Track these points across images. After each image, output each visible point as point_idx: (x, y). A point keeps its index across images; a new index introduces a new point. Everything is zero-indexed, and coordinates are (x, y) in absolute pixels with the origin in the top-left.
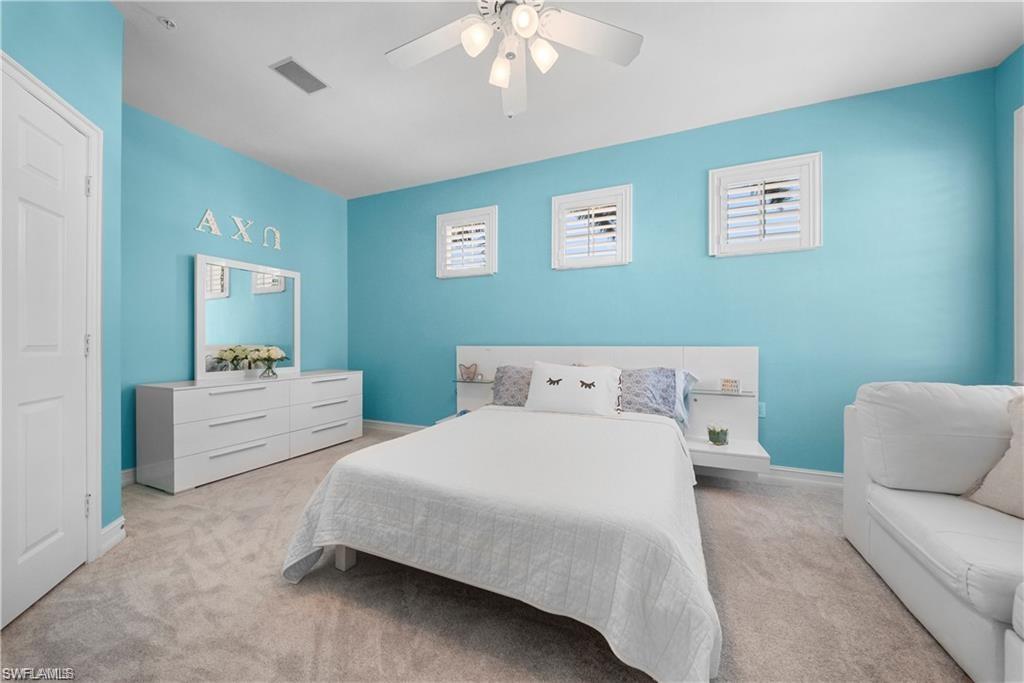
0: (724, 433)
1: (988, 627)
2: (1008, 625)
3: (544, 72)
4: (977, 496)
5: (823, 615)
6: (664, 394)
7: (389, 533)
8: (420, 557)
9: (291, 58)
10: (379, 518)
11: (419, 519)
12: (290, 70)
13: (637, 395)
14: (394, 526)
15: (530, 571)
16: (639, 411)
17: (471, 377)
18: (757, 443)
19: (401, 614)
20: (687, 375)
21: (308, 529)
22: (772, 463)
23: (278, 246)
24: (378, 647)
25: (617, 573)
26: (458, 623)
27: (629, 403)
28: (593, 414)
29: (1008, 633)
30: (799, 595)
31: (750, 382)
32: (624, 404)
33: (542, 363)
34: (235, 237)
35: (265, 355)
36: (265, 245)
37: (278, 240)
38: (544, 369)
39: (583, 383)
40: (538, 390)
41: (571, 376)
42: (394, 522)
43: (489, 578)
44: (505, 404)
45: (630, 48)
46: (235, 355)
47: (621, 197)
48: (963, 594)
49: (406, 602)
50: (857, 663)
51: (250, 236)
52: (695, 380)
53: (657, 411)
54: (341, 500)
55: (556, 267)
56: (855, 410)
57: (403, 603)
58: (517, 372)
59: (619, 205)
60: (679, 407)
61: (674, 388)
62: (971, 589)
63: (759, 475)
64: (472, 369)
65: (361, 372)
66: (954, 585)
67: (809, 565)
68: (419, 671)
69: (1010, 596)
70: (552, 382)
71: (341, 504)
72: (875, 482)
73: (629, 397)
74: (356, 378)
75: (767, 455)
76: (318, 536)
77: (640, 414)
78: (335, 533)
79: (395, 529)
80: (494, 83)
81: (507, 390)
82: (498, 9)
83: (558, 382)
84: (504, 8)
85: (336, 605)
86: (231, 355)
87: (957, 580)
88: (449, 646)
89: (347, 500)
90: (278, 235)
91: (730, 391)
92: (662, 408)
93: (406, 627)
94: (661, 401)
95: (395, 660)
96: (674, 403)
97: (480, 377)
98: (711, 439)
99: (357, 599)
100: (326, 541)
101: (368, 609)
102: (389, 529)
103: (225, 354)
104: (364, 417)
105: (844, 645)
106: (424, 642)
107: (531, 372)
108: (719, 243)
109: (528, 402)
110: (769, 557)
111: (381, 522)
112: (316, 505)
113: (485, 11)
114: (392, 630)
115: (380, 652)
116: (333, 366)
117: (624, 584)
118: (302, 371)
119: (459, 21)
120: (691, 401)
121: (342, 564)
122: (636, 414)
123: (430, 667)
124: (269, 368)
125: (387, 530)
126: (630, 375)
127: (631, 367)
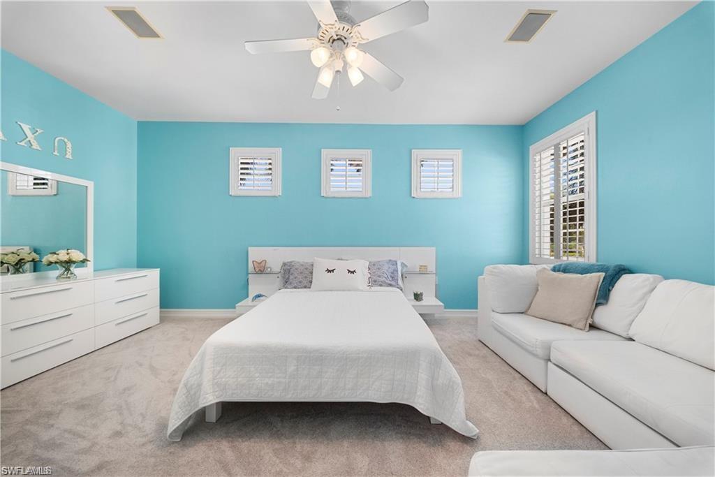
0: (421, 294)
1: (543, 362)
2: (549, 360)
3: (354, 85)
4: (529, 312)
5: (483, 376)
6: (392, 275)
7: (267, 383)
8: (293, 394)
9: (134, 8)
10: (257, 375)
11: (292, 369)
12: (130, 18)
13: (379, 276)
14: (271, 377)
15: (371, 383)
16: (381, 285)
17: (261, 270)
18: (435, 298)
19: (277, 435)
20: (402, 263)
21: (186, 397)
22: (445, 308)
23: (69, 156)
24: (274, 459)
25: (418, 372)
26: (319, 429)
27: (375, 281)
28: (358, 290)
29: (549, 363)
30: (472, 369)
31: (432, 267)
32: (373, 282)
33: (321, 259)
34: (23, 143)
35: (66, 258)
36: (56, 153)
37: (69, 151)
38: (322, 263)
39: (349, 271)
40: (319, 276)
41: (341, 267)
42: (270, 374)
43: (345, 394)
44: (295, 288)
45: (396, 83)
46: (19, 258)
47: (366, 155)
48: (535, 352)
49: (276, 428)
50: (501, 391)
51: (39, 144)
52: (406, 266)
53: (390, 285)
54: (218, 368)
55: (325, 195)
56: (484, 278)
57: (275, 429)
58: (302, 265)
59: (364, 160)
60: (400, 282)
61: (397, 271)
62: (538, 349)
63: (436, 315)
64: (263, 264)
65: (159, 269)
66: (531, 349)
67: (470, 355)
68: (311, 462)
69: (549, 349)
70: (329, 271)
71: (219, 372)
72: (493, 311)
73: (375, 278)
74: (154, 275)
75: (442, 304)
76: (205, 398)
77: (382, 288)
78: (217, 393)
79: (272, 379)
80: (321, 82)
81: (296, 278)
82: (331, 41)
83: (333, 271)
84: (335, 42)
85: (225, 445)
86: (16, 259)
87: (533, 347)
88: (321, 443)
89: (224, 367)
90: (69, 145)
91: (423, 271)
92: (393, 283)
93: (286, 442)
94: (391, 279)
95: (292, 462)
96: (397, 280)
97: (269, 270)
98: (415, 299)
99: (240, 436)
100: (210, 401)
101: (252, 440)
102: (267, 380)
103: (6, 258)
104: (161, 307)
105: (495, 386)
106: (303, 445)
107: (312, 265)
108: (416, 190)
109: (312, 285)
110: (454, 355)
111: (258, 377)
112: (193, 376)
113: (322, 38)
114: (277, 446)
115: (278, 461)
116: (123, 266)
117: (423, 376)
118: (94, 271)
119: (306, 39)
120: (404, 279)
121: (212, 417)
122: (379, 287)
123: (316, 457)
124: (68, 270)
125: (265, 382)
126: (374, 265)
127: (373, 260)
